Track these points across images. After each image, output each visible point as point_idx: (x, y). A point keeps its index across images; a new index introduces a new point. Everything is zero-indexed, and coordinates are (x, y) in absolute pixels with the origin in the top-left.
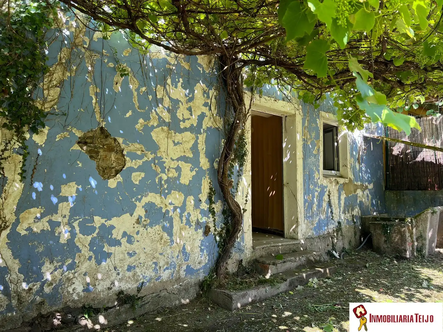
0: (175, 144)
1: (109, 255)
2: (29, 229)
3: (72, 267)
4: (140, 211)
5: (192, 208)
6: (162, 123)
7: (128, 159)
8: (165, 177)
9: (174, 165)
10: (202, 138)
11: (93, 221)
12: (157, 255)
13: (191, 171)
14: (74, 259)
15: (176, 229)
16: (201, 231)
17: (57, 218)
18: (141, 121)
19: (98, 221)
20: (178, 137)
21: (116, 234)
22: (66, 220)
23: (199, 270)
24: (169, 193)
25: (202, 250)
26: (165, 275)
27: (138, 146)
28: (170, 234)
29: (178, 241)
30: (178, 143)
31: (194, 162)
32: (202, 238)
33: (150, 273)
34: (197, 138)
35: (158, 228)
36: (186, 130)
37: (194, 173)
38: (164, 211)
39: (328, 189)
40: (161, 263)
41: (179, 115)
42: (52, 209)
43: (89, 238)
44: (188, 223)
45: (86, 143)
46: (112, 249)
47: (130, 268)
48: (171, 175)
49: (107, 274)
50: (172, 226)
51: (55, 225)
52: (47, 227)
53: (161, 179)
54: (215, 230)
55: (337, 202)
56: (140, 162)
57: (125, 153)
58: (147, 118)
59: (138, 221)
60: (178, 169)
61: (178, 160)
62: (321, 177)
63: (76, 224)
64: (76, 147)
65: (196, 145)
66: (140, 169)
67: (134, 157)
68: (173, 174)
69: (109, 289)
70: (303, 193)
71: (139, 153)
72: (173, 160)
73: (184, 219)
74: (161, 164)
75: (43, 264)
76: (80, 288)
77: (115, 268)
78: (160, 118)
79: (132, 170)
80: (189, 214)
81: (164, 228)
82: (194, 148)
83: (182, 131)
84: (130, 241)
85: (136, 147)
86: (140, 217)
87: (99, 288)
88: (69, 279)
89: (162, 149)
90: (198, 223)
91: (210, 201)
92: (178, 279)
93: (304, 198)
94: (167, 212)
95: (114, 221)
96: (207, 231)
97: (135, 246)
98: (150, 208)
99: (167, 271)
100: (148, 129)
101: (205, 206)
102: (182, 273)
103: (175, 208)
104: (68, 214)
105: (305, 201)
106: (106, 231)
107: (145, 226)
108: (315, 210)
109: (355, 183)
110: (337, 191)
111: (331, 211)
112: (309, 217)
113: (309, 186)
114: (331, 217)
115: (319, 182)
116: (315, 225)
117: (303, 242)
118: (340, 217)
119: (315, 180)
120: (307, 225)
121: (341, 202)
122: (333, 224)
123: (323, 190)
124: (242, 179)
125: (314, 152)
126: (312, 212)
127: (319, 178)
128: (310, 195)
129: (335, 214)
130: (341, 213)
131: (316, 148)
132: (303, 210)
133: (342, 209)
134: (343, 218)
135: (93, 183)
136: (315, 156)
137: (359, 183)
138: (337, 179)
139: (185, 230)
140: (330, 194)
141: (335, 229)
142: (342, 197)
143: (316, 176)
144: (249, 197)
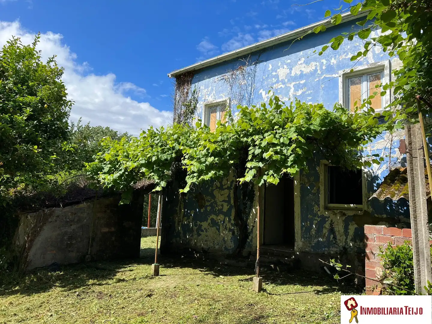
0: (221, 195)
1: (201, 235)
2: (185, 223)
3: (192, 236)
4: (209, 221)
5: (227, 222)
6: (217, 187)
7: (206, 202)
8: (217, 209)
9: (220, 204)
10: (232, 191)
12: (214, 238)
13: (227, 206)
14: (193, 233)
15: (221, 230)
16: (231, 233)
17: (189, 220)
18: (211, 188)
19: (198, 223)
20: (223, 192)
21: (203, 228)
22: (191, 221)
23: (230, 249)
24: (219, 215)
25: (231, 241)
26: (217, 247)
27: (209, 197)
28: (219, 231)
29: (222, 234)
30: (223, 195)
31: (229, 202)
32: (232, 236)
33: (212, 245)
34: (230, 192)
35: (215, 228)
36: (226, 189)
37: (229, 207)
39: (330, 219)
40: (216, 242)
41: (223, 183)
42: (189, 218)
43: (196, 228)
44: (226, 228)
45: (196, 198)
46: (202, 233)
47: (206, 241)
48: (219, 208)
49: (200, 241)
50: (219, 228)
51: (189, 222)
54: (237, 234)
55: (342, 230)
56: (210, 203)
57: (206, 200)
58: (212, 187)
59: (209, 225)
60: (222, 205)
61: (222, 202)
62: (322, 209)
63: (193, 223)
64: (194, 199)
65: (230, 194)
66: (210, 206)
67: (208, 201)
68: (220, 207)
69: (200, 246)
70: (300, 220)
71: (209, 200)
72: (220, 202)
73: (224, 226)
74: (216, 203)
75: (187, 233)
76: (194, 243)
77: (202, 239)
78: (216, 186)
79: (207, 206)
80: (226, 225)
81: (217, 228)
82: (229, 196)
83: (223, 190)
84: (206, 231)
85: (209, 198)
86: (209, 223)
87: (198, 245)
88: (192, 239)
89: (216, 198)
90: (230, 229)
91: (235, 220)
92: (222, 251)
94: (218, 222)
95: (202, 223)
96: (233, 233)
97: (208, 234)
98: (212, 220)
100: (213, 191)
101: (233, 222)
102: (223, 249)
103: (221, 221)
104: (192, 219)
105: (302, 227)
106: (200, 227)
107: (211, 227)
108: (314, 233)
109: (376, 215)
110: (343, 221)
111: (333, 237)
112: (306, 238)
113: (307, 216)
114: (335, 242)
115: (319, 213)
116: (313, 245)
117: (298, 253)
118: (346, 242)
119: (315, 212)
120: (303, 242)
121: (349, 231)
122: (337, 248)
123: (324, 219)
124: (252, 210)
125: (313, 191)
126: (309, 234)
127: (319, 210)
128: (308, 222)
129: (340, 240)
130: (348, 240)
131: (315, 188)
132: (300, 232)
133: (350, 237)
134: (351, 245)
135: (198, 210)
136: (314, 194)
137: (385, 216)
138: (344, 211)
139: (224, 231)
140: (333, 223)
141: (338, 252)
142: (350, 227)
143: (316, 208)
144: (256, 219)
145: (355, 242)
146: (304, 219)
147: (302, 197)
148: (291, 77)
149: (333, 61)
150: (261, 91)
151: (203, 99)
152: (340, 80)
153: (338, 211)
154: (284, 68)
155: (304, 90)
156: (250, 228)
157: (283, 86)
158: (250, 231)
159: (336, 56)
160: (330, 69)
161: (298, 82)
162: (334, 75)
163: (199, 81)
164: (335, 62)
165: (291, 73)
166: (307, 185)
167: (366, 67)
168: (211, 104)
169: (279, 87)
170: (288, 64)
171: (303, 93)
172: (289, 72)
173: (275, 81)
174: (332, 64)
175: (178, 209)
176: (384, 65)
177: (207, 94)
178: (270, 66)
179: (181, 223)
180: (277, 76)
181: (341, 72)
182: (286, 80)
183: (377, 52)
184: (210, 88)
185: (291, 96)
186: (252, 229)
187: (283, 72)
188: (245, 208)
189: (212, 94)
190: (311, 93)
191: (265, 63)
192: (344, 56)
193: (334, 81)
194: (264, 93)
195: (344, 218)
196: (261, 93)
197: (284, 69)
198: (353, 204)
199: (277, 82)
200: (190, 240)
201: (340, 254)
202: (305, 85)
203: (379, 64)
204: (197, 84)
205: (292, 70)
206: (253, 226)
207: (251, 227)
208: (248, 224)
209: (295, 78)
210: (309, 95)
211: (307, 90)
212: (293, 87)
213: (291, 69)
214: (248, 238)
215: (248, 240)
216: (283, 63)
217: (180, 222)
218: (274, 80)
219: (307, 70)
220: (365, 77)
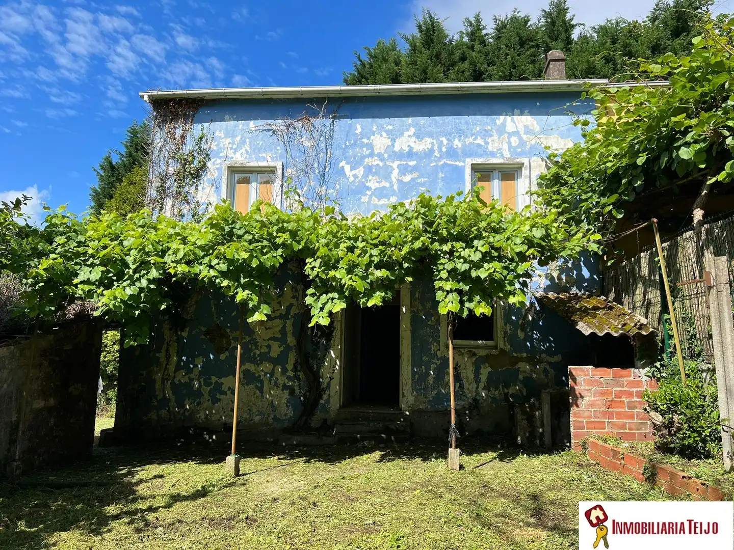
0: (266, 329)
1: (219, 400)
2: (180, 381)
3: (199, 404)
5: (279, 375)
7: (232, 341)
8: (258, 352)
9: (266, 343)
10: (289, 323)
11: (211, 379)
12: (251, 404)
13: (280, 347)
14: (200, 399)
15: (266, 388)
16: (286, 392)
17: (192, 376)
19: (214, 379)
20: (270, 324)
21: (225, 388)
22: (197, 377)
23: (285, 420)
24: (261, 363)
25: (287, 406)
26: (257, 419)
28: (262, 392)
29: (268, 396)
30: (269, 328)
31: (282, 340)
32: (288, 397)
33: (245, 416)
34: (286, 323)
36: (276, 318)
37: (282, 349)
38: (257, 375)
40: (254, 410)
42: (190, 371)
43: (209, 388)
44: (276, 385)
45: (208, 334)
46: (222, 397)
48: (263, 351)
49: (218, 412)
50: (262, 386)
51: (191, 380)
52: (188, 381)
53: (255, 354)
54: (300, 392)
55: (472, 376)
57: (231, 338)
60: (269, 347)
61: (268, 340)
62: (443, 348)
63: (202, 380)
64: (203, 337)
65: (284, 327)
67: (236, 339)
68: (264, 350)
69: (219, 420)
70: (410, 365)
71: (240, 337)
72: (265, 340)
73: (272, 382)
74: (256, 344)
75: (185, 400)
76: (203, 417)
77: (223, 408)
80: (277, 379)
81: (257, 387)
82: (283, 331)
83: (271, 319)
84: (233, 393)
86: (240, 379)
87: (213, 419)
88: (197, 411)
90: (284, 386)
91: (295, 369)
92: (267, 424)
93: (413, 369)
94: (260, 376)
95: (223, 380)
96: (292, 392)
98: (247, 372)
99: (258, 417)
101: (290, 373)
102: (270, 420)
103: (266, 374)
104: (198, 373)
105: (414, 373)
106: (219, 385)
107: (243, 384)
108: (431, 383)
109: (515, 354)
110: (473, 363)
111: (460, 387)
112: (420, 389)
113: (422, 357)
114: (461, 393)
115: (439, 353)
116: (431, 399)
117: (408, 413)
118: (477, 392)
119: (433, 352)
120: (416, 397)
121: (481, 376)
122: (463, 400)
123: (445, 362)
124: (329, 353)
125: (429, 323)
126: (425, 384)
127: (439, 350)
128: (423, 367)
129: (468, 389)
130: (480, 389)
131: (433, 318)
132: (410, 381)
133: (482, 385)
134: (484, 395)
135: (212, 357)
136: (432, 327)
137: (525, 355)
138: (474, 350)
139: (273, 390)
140: (459, 367)
141: (467, 406)
142: (482, 371)
143: (434, 347)
144: (337, 367)
145: (489, 391)
146: (416, 361)
147: (413, 332)
148: (393, 152)
149: (457, 143)
150: (342, 164)
151: (222, 154)
152: (468, 171)
153: (466, 350)
154: (381, 136)
155: (416, 175)
156: (324, 381)
157: (381, 164)
158: (324, 386)
159: (460, 136)
160: (452, 153)
161: (405, 163)
162: (457, 163)
163: (212, 121)
164: (460, 145)
165: (394, 147)
166: (421, 314)
167: (501, 161)
168: (241, 167)
169: (374, 163)
170: (388, 132)
171: (413, 180)
172: (390, 144)
173: (367, 153)
174: (455, 147)
175: (162, 355)
176: (523, 164)
177: (231, 148)
178: (359, 127)
179: (169, 382)
180: (370, 146)
181: (469, 161)
182: (386, 156)
183: (514, 144)
184: (238, 138)
185: (394, 180)
186: (329, 384)
187: (380, 142)
188: (315, 350)
189: (243, 150)
190: (425, 182)
191: (349, 121)
192: (471, 140)
193: (460, 171)
194: (347, 168)
195: (474, 359)
196: (343, 167)
197: (382, 138)
198: (482, 340)
199: (371, 155)
200: (193, 413)
201: (469, 409)
202: (415, 169)
203: (518, 160)
204: (206, 125)
205: (395, 142)
206: (330, 377)
207: (328, 380)
208: (321, 375)
209: (400, 156)
210: (422, 185)
211: (419, 177)
212: (398, 167)
213: (394, 140)
214: (321, 398)
215: (322, 402)
216: (381, 128)
217: (168, 379)
218: (366, 152)
219: (420, 147)
220: (496, 174)
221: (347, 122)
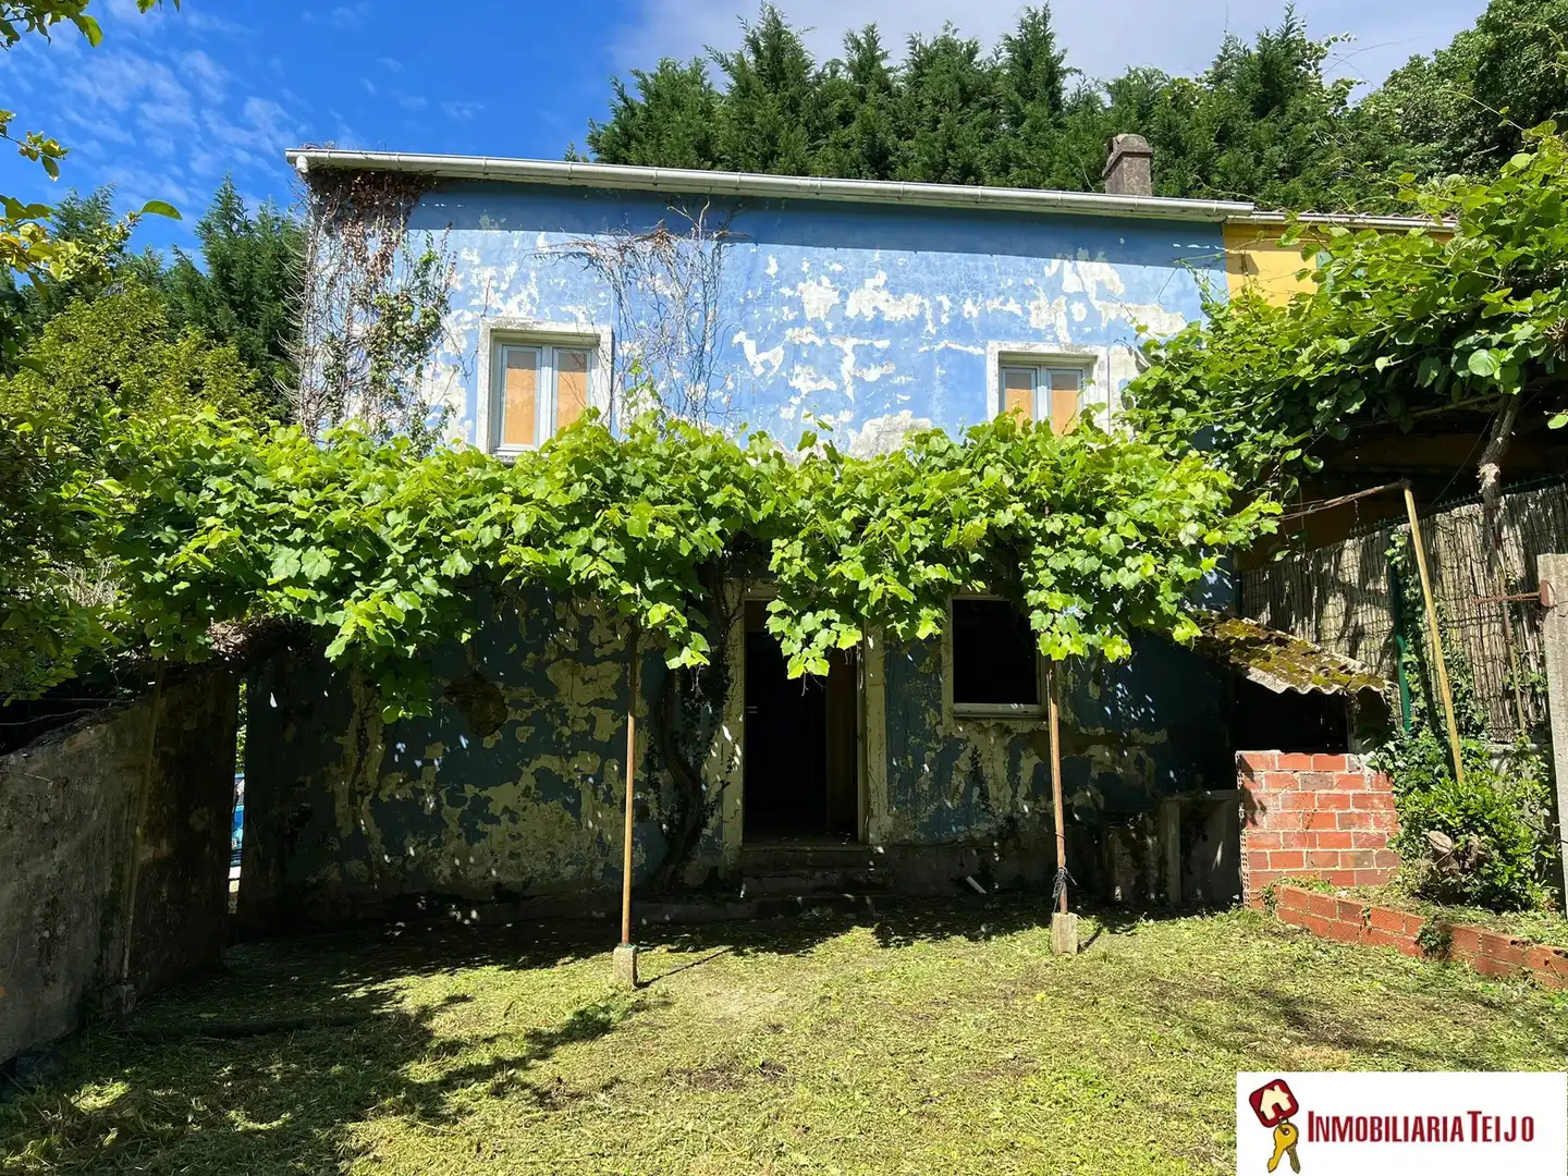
0: (585, 682)
1: (484, 835)
2: (392, 796)
3: (437, 844)
4: (528, 780)
5: (614, 777)
6: (563, 653)
7: (510, 709)
8: (567, 731)
9: (583, 712)
11: (463, 791)
12: (554, 842)
13: (614, 720)
14: (439, 835)
15: (585, 806)
17: (420, 785)
18: (531, 655)
19: (470, 790)
20: (591, 671)
21: (495, 809)
22: (431, 787)
24: (575, 754)
25: (633, 843)
26: (568, 872)
27: (525, 690)
28: (576, 813)
29: (591, 824)
30: (591, 680)
31: (620, 706)
33: (542, 866)
34: (626, 669)
35: (555, 804)
36: (604, 658)
37: (619, 723)
38: (565, 780)
39: (970, 745)
40: (561, 855)
41: (594, 639)
42: (416, 774)
43: (459, 810)
44: (609, 799)
45: (455, 694)
46: (489, 828)
47: (512, 855)
48: (577, 729)
49: (480, 861)
50: (579, 803)
51: (419, 793)
52: (410, 794)
53: (560, 735)
54: (660, 814)
55: (1003, 774)
56: (528, 712)
57: (506, 701)
58: (539, 650)
59: (526, 792)
60: (591, 720)
61: (590, 705)
62: (947, 719)
63: (442, 793)
64: (443, 699)
65: (623, 677)
66: (527, 722)
67: (518, 705)
68: (583, 726)
69: (484, 878)
70: (885, 753)
71: (526, 700)
72: (582, 706)
73: (600, 793)
74: (562, 713)
75: (404, 838)
76: (447, 872)
77: (492, 853)
78: (560, 646)
79: (517, 723)
80: (610, 787)
81: (566, 805)
82: (621, 687)
83: (596, 662)
84: (513, 819)
85: (524, 693)
86: (528, 788)
87: (471, 875)
88: (434, 859)
89: (563, 691)
91: (649, 766)
92: (590, 881)
93: (889, 762)
94: (572, 782)
95: (490, 792)
96: (643, 814)
97: (520, 827)
98: (543, 775)
99: (570, 868)
100: (541, 666)
102: (597, 874)
103: (585, 778)
104: (433, 779)
105: (891, 771)
106: (480, 805)
107: (534, 800)
108: (926, 788)
109: (1083, 730)
110: (1005, 748)
111: (981, 794)
112: (904, 803)
113: (907, 738)
114: (983, 807)
115: (940, 731)
116: (925, 820)
117: (881, 850)
118: (1015, 806)
119: (927, 727)
120: (897, 817)
121: (1019, 774)
122: (989, 821)
123: (952, 747)
124: (720, 730)
125: (921, 669)
126: (914, 791)
127: (940, 723)
128: (910, 758)
129: (997, 799)
130: (1019, 799)
131: (928, 660)
132: (885, 786)
133: (1022, 791)
134: (1026, 809)
135: (464, 742)
136: (926, 677)
137: (1101, 731)
138: (1006, 723)
139: (602, 810)
140: (979, 756)
141: (996, 833)
142: (1023, 763)
143: (930, 718)
144: (737, 760)
145: (1037, 801)
146: (896, 747)
147: (889, 688)
148: (844, 319)
149: (970, 309)
150: (740, 337)
151: (475, 302)
152: (992, 369)
153: (992, 723)
154: (820, 284)
155: (890, 368)
156: (710, 790)
157: (820, 342)
158: (712, 798)
159: (976, 295)
160: (960, 328)
161: (867, 342)
162: (971, 349)
163: (450, 226)
164: (975, 313)
165: (845, 307)
166: (904, 652)
167: (1055, 350)
168: (521, 332)
169: (806, 340)
170: (834, 278)
171: (885, 378)
172: (837, 301)
173: (791, 317)
174: (967, 316)
175: (348, 741)
176: (1096, 357)
177: (497, 290)
178: (772, 261)
179: (368, 799)
180: (797, 304)
181: (995, 347)
182: (829, 326)
183: (1077, 318)
184: (512, 270)
185: (847, 379)
186: (720, 794)
187: (817, 297)
188: (691, 726)
189: (524, 296)
190: (908, 384)
191: (752, 248)
192: (996, 303)
193: (975, 366)
194: (750, 348)
195: (1008, 740)
196: (740, 344)
197: (820, 289)
198: (1018, 703)
199: (799, 322)
200: (424, 863)
201: (999, 837)
202: (888, 355)
203: (1087, 350)
204: (437, 234)
205: (847, 297)
206: (722, 782)
207: (718, 787)
208: (703, 776)
209: (857, 327)
210: (902, 389)
211: (899, 373)
212: (853, 351)
213: (844, 295)
214: (705, 825)
215: (707, 832)
216: (817, 267)
217: (363, 794)
218: (788, 314)
219: (899, 310)
220: (1043, 374)
221: (748, 249)
